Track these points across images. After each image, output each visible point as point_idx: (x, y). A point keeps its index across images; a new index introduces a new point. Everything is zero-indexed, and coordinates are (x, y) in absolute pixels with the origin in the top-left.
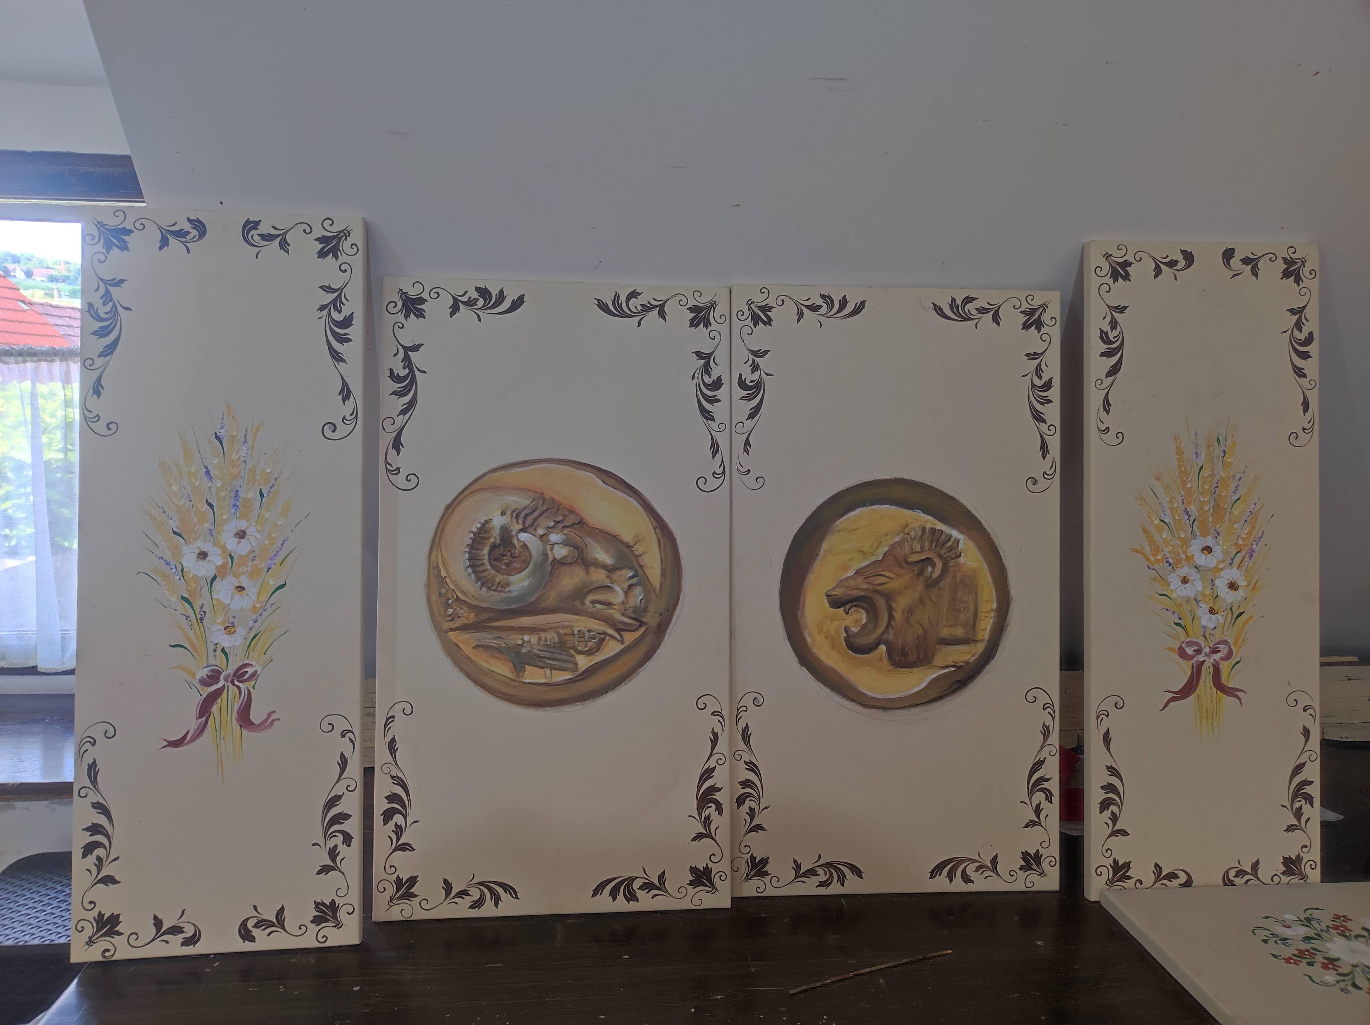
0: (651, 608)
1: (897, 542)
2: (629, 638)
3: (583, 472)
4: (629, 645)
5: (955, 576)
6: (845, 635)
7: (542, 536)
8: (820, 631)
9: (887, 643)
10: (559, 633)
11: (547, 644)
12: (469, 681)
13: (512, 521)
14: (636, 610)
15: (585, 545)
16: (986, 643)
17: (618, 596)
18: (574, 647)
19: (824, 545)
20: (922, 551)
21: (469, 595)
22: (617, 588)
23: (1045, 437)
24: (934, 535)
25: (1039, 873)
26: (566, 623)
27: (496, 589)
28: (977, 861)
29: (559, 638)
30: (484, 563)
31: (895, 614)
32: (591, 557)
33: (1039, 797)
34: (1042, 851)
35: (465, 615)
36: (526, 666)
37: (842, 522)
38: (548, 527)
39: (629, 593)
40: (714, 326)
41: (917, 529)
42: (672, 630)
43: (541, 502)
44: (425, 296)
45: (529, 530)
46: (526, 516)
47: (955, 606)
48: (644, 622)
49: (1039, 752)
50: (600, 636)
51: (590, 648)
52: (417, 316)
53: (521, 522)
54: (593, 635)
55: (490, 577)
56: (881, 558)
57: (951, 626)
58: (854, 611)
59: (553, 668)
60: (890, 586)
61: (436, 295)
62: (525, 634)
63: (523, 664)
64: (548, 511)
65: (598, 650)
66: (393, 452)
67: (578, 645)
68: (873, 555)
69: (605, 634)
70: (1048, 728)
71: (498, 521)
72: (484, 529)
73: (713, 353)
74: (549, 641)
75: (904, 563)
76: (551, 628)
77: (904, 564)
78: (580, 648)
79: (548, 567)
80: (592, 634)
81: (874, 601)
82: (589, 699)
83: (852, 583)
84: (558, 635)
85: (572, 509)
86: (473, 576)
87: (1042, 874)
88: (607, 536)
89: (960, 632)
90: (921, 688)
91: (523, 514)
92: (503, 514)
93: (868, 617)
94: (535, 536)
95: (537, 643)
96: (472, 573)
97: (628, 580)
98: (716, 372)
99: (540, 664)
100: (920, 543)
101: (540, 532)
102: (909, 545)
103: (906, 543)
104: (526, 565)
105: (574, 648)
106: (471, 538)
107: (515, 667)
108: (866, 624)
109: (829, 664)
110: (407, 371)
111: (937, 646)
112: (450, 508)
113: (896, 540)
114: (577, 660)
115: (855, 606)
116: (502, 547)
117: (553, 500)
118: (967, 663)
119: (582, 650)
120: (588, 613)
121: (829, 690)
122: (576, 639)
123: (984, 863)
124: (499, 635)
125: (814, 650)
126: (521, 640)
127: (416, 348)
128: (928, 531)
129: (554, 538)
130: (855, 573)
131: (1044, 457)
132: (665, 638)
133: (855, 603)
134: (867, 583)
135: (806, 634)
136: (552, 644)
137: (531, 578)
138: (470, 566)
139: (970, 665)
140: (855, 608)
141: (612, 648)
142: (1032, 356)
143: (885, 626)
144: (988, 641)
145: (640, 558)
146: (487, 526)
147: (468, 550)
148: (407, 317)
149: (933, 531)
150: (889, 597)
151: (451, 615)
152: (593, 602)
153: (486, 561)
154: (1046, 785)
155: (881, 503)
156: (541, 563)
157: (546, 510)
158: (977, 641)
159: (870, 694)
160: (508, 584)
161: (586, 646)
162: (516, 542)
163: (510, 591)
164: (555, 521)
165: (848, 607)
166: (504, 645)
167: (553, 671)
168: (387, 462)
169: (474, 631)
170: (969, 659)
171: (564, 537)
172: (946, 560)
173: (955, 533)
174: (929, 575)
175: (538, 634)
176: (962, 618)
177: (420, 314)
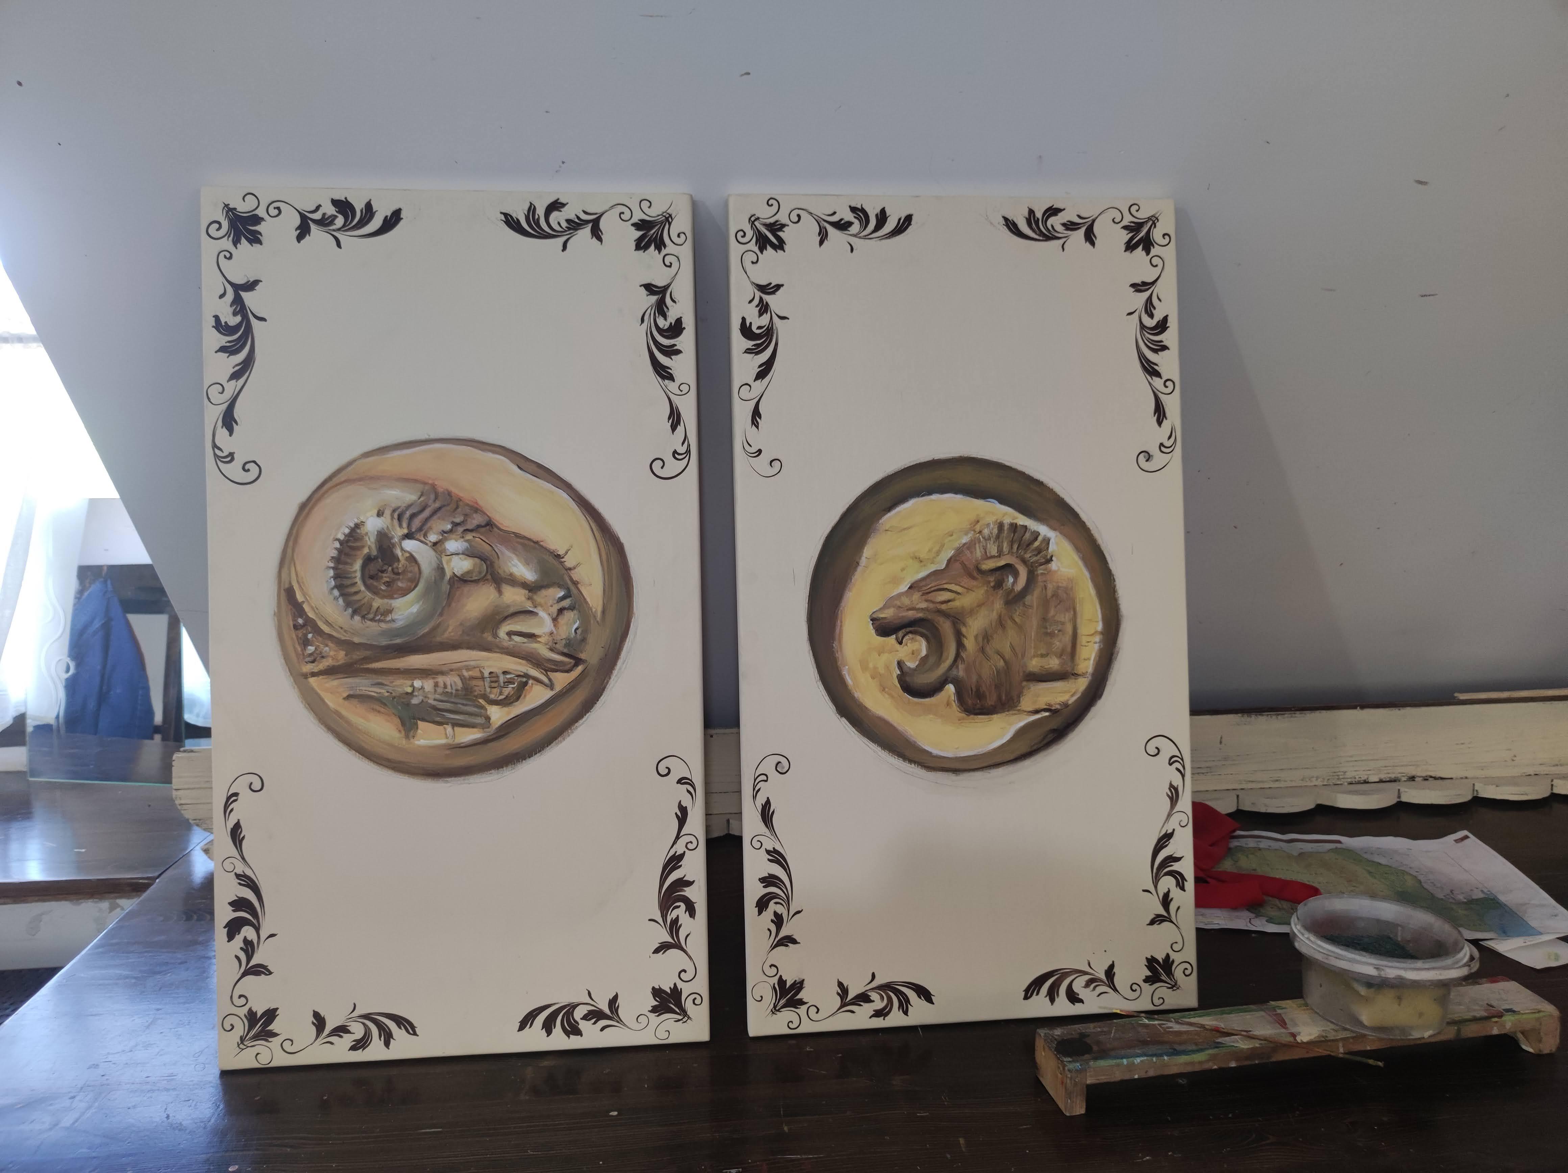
0: (591, 639)
1: (965, 544)
2: (561, 680)
3: (490, 455)
4: (560, 691)
5: (1046, 588)
6: (899, 672)
7: (435, 544)
8: (864, 667)
9: (957, 683)
10: (464, 676)
11: (447, 692)
12: (341, 745)
13: (393, 525)
14: (569, 643)
15: (496, 556)
16: (1090, 678)
17: (542, 624)
18: (485, 694)
19: (865, 551)
20: (1000, 554)
21: (337, 627)
22: (542, 614)
23: (1160, 395)
24: (1015, 532)
25: (1169, 986)
26: (472, 663)
27: (374, 618)
28: (1085, 973)
29: (463, 683)
30: (357, 583)
31: (966, 642)
32: (504, 572)
33: (1167, 883)
34: (1173, 956)
35: (332, 653)
36: (419, 722)
37: (890, 519)
38: (443, 531)
39: (559, 620)
40: (670, 248)
41: (992, 526)
42: (620, 669)
43: (432, 497)
44: (261, 212)
45: (418, 536)
46: (413, 516)
47: (1046, 628)
48: (581, 659)
49: (1165, 822)
50: (520, 679)
51: (507, 696)
52: (251, 242)
53: (405, 525)
54: (510, 678)
55: (366, 600)
56: (943, 566)
57: (1042, 656)
58: (910, 639)
59: (455, 724)
60: (957, 604)
61: (276, 212)
62: (415, 678)
63: (414, 719)
64: (443, 509)
65: (518, 699)
66: (222, 432)
67: (490, 693)
68: (933, 563)
69: (526, 676)
70: (1176, 789)
71: (373, 525)
72: (354, 535)
73: (668, 286)
74: (449, 687)
75: (976, 572)
76: (452, 670)
77: (975, 574)
78: (492, 696)
79: (445, 587)
80: (508, 676)
81: (936, 624)
82: (507, 766)
83: (906, 601)
84: (461, 679)
85: (476, 505)
86: (341, 601)
87: (1174, 986)
88: (526, 542)
89: (1054, 663)
90: (1004, 740)
91: (408, 514)
92: (380, 514)
93: (929, 648)
94: (426, 544)
95: (433, 691)
96: (340, 596)
97: (558, 602)
98: (673, 314)
99: (438, 719)
100: (997, 544)
101: (433, 538)
102: (982, 549)
103: (977, 545)
104: (414, 584)
105: (485, 697)
106: (336, 549)
107: (403, 724)
108: (926, 656)
109: (877, 713)
110: (238, 319)
111: (1024, 683)
112: (305, 508)
113: (964, 541)
114: (488, 713)
115: (911, 632)
116: (380, 560)
117: (449, 494)
118: (1065, 705)
119: (496, 698)
120: (503, 648)
121: (879, 749)
122: (487, 684)
123: (1096, 974)
124: (380, 681)
125: (857, 695)
126: (411, 686)
127: (251, 286)
128: (1006, 527)
129: (453, 545)
130: (909, 588)
131: (1160, 423)
132: (612, 680)
133: (911, 629)
134: (927, 601)
135: (845, 672)
136: (454, 692)
137: (421, 603)
138: (336, 587)
139: (1069, 708)
140: (910, 635)
141: (536, 696)
142: (1138, 287)
143: (953, 660)
144: (1093, 675)
145: (572, 572)
146: (358, 531)
147: (332, 565)
148: (236, 242)
149: (1014, 527)
150: (957, 619)
151: (311, 655)
152: (510, 634)
153: (358, 580)
154: (1176, 866)
155: (943, 490)
156: (435, 582)
157: (440, 508)
158: (1076, 675)
159: (935, 752)
160: (390, 611)
161: (501, 693)
162: (399, 552)
163: (393, 621)
164: (453, 523)
165: (900, 634)
166: (387, 694)
167: (456, 728)
168: (215, 446)
169: (346, 676)
170: (1068, 700)
171: (466, 545)
172: (1032, 567)
173: (1043, 530)
174: (1010, 587)
175: (434, 678)
176: (1057, 644)
177: (255, 239)
